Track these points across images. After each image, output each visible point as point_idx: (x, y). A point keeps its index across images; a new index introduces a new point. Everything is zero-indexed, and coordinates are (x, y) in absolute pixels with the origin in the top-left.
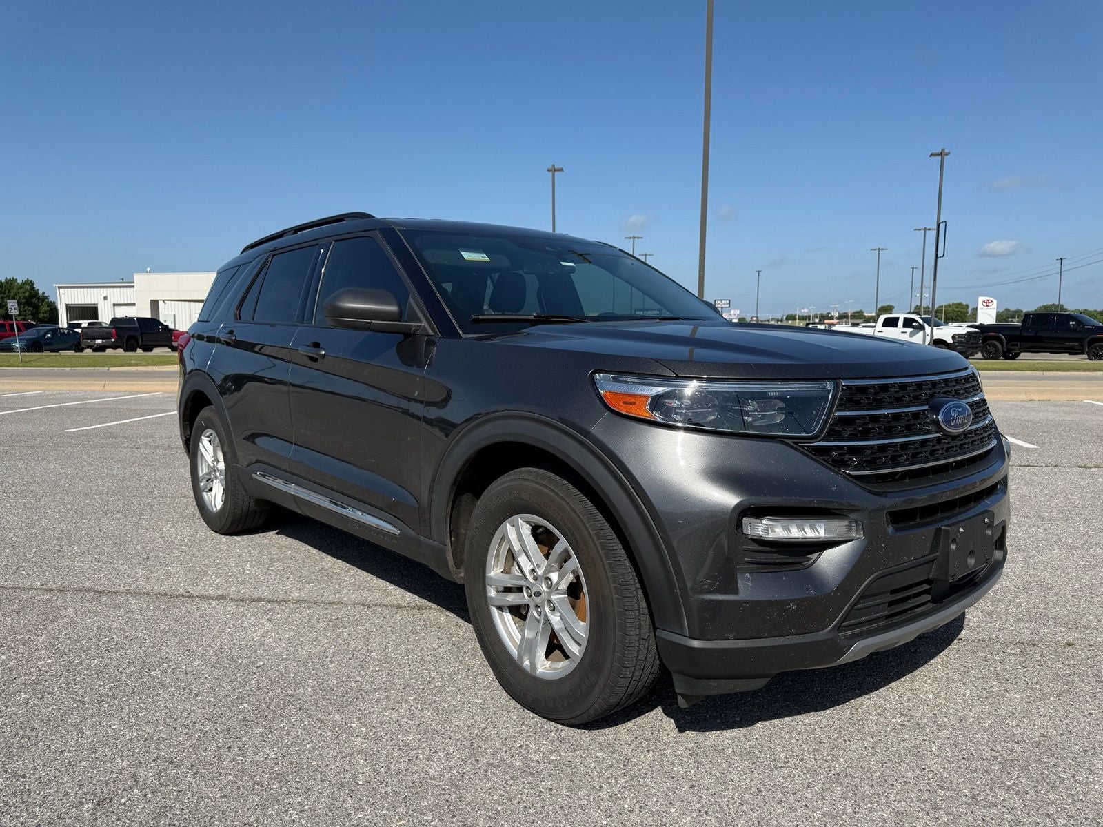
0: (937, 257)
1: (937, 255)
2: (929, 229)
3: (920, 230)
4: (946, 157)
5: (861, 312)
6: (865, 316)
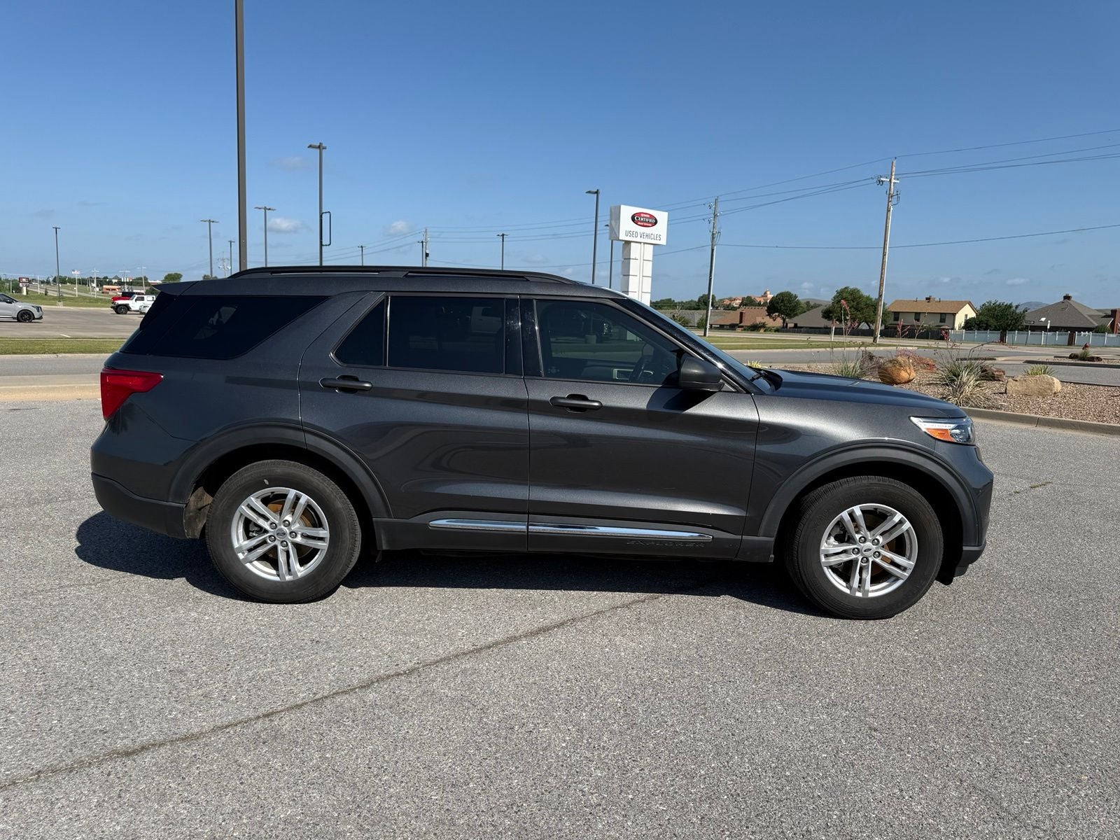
0: (321, 245)
1: (321, 242)
2: (270, 209)
3: (260, 208)
4: (324, 151)
5: (146, 279)
6: (149, 283)
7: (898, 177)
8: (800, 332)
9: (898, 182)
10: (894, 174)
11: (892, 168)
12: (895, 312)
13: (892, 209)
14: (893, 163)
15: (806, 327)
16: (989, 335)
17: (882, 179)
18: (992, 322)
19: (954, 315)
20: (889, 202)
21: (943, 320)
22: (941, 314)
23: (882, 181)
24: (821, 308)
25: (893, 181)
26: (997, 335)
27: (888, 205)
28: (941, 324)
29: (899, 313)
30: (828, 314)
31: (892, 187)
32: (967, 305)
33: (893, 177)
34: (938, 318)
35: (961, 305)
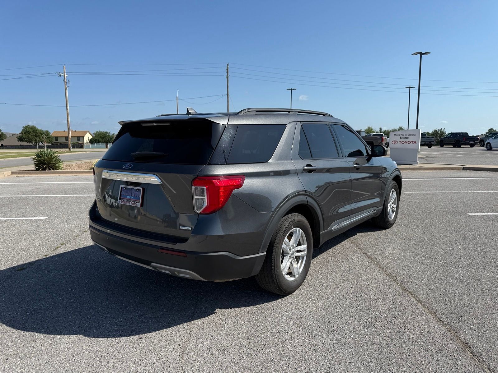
7: (67, 74)
8: (3, 148)
9: (67, 76)
10: (65, 72)
11: (64, 69)
12: (55, 137)
13: (67, 88)
14: (64, 67)
15: (9, 146)
16: (101, 145)
17: (60, 74)
18: (100, 139)
19: (83, 137)
20: (65, 85)
21: (79, 140)
22: (77, 137)
23: (60, 75)
24: (16, 136)
25: (66, 75)
26: (104, 145)
27: (65, 87)
28: (78, 141)
29: (57, 137)
30: (20, 139)
31: (66, 78)
32: (88, 133)
33: (65, 73)
34: (76, 138)
35: (85, 133)
